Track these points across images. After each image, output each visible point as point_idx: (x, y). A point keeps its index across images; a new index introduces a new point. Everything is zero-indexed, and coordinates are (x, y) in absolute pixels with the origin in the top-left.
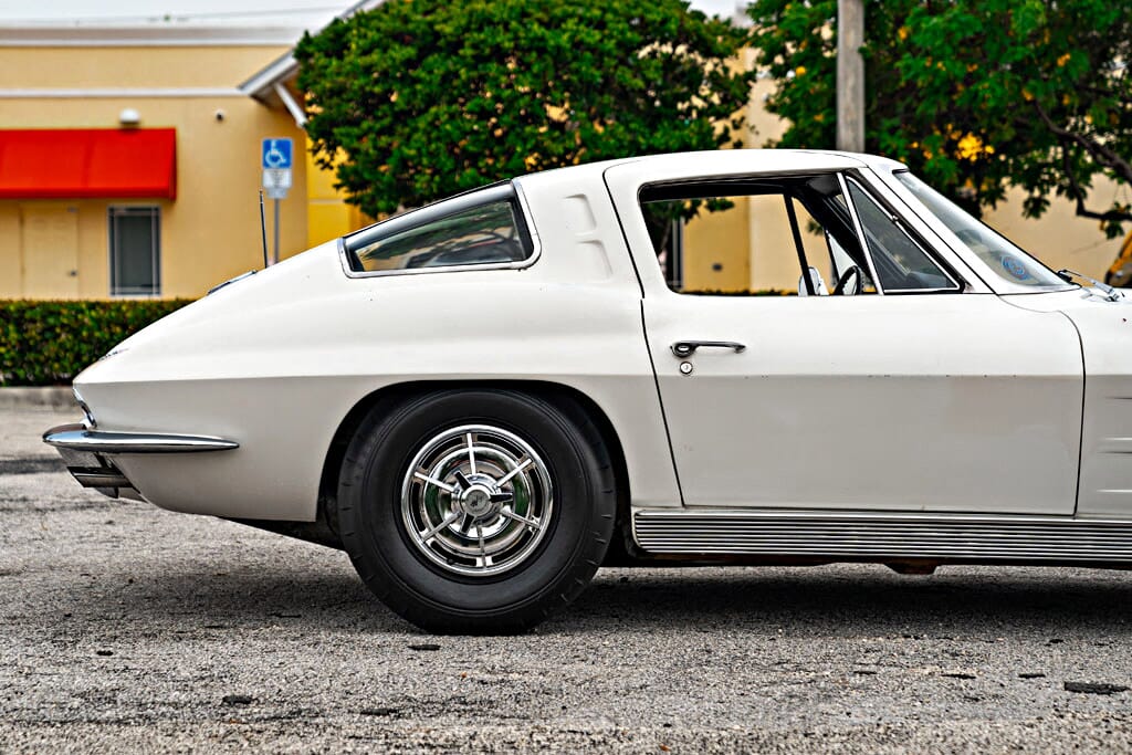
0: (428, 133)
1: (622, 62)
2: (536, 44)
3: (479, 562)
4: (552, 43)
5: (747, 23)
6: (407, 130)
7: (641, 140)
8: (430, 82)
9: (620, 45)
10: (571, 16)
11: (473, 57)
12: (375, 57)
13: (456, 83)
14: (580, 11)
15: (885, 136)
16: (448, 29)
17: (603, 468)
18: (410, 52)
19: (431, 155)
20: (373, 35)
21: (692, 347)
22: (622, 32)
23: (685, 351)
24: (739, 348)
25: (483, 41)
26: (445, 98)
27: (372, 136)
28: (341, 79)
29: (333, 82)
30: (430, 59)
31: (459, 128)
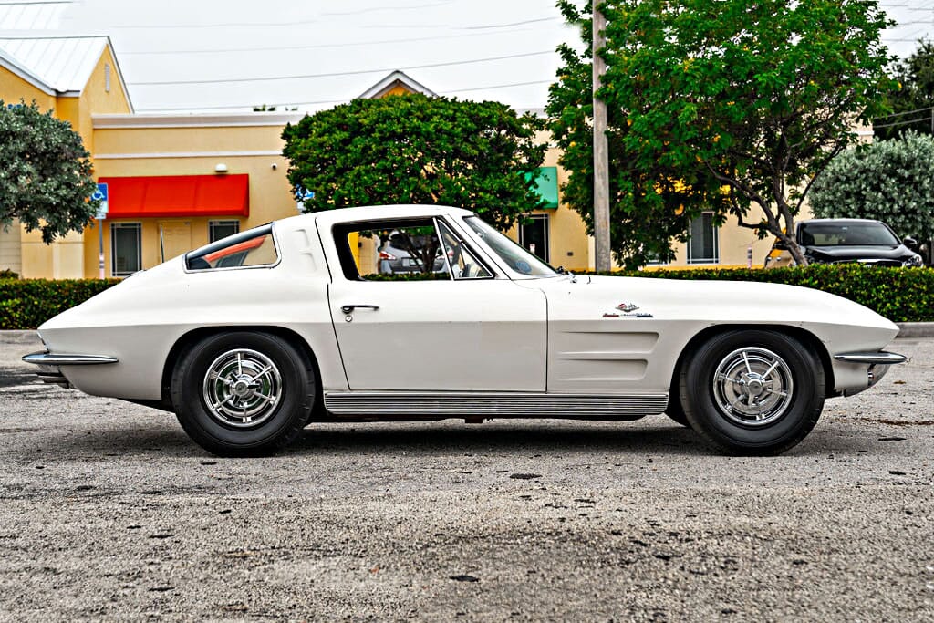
0: (354, 181)
1: (466, 140)
2: (415, 130)
3: (244, 420)
4: (424, 129)
5: (544, 116)
6: (343, 179)
7: (477, 184)
8: (355, 152)
9: (464, 130)
10: (436, 114)
11: (380, 138)
12: (325, 138)
13: (370, 152)
14: (442, 111)
15: (621, 181)
16: (366, 122)
17: (308, 371)
18: (346, 135)
19: (356, 193)
20: (325, 125)
21: (351, 308)
22: (466, 123)
23: (348, 310)
24: (376, 308)
25: (385, 129)
26: (364, 161)
27: (323, 183)
28: (306, 150)
29: (302, 152)
30: (356, 139)
31: (372, 178)
